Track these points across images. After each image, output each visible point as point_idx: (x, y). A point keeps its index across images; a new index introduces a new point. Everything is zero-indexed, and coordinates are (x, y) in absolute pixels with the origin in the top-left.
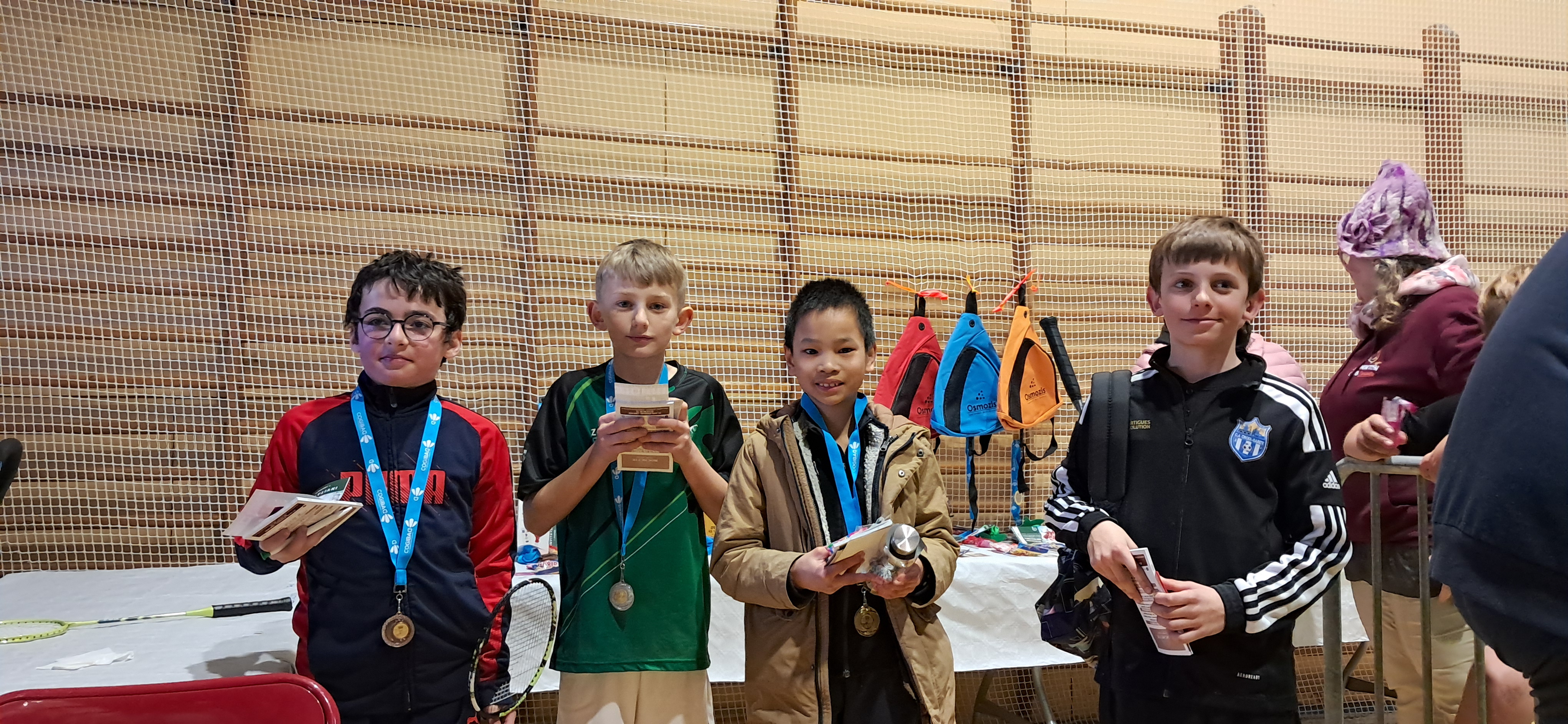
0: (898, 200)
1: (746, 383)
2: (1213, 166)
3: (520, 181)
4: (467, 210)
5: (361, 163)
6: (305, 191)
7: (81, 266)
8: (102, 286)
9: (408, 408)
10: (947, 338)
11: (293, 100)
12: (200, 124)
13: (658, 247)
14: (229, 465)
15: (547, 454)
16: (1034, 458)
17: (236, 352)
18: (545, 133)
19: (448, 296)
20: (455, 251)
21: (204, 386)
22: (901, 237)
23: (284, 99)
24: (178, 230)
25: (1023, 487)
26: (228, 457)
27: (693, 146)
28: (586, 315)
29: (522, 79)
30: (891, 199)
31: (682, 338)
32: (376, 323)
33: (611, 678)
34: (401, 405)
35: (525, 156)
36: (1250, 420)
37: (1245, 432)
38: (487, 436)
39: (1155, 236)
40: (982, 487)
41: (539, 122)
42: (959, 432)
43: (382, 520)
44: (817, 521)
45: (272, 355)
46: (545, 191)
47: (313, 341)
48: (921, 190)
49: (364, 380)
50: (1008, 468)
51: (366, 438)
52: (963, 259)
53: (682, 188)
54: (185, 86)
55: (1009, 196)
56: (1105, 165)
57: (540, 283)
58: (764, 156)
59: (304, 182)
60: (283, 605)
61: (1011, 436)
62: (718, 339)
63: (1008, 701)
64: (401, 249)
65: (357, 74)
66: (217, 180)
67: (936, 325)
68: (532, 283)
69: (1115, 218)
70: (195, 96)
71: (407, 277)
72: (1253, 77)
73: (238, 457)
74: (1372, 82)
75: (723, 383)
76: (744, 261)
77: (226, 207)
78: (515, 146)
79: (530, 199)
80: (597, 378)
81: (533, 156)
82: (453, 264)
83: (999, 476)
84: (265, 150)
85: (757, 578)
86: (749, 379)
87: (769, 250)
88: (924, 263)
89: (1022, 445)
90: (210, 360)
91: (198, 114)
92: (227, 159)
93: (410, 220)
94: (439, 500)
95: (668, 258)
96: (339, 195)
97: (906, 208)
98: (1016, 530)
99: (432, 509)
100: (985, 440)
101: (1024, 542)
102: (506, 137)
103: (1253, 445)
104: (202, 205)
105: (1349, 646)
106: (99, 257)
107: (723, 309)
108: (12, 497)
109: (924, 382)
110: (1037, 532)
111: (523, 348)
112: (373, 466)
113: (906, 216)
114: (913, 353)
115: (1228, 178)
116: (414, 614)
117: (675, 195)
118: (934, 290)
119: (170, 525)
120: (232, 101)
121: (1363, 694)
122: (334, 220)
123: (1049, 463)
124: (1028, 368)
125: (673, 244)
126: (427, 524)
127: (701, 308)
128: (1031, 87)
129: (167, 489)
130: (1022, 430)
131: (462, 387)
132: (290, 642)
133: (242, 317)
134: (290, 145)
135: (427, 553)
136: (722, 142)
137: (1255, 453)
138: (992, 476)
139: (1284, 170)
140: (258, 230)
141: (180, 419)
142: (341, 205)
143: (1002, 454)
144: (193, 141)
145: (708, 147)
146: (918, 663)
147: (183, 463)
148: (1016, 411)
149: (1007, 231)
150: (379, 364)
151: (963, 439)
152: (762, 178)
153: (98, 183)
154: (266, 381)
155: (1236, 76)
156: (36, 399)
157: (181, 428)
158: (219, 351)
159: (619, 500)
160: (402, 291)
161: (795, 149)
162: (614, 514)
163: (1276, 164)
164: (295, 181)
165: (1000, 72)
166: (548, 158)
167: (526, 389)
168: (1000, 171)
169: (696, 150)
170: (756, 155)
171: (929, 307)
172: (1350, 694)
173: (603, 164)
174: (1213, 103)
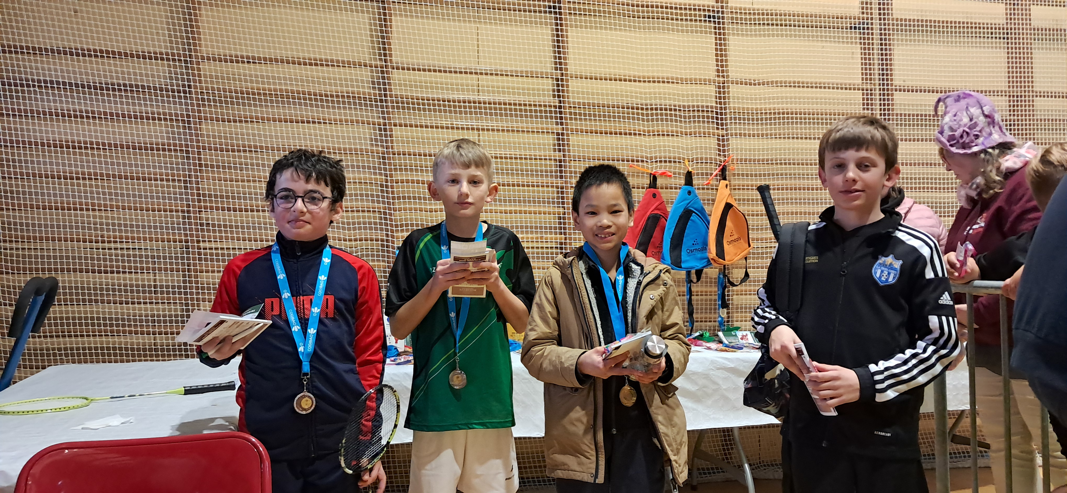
0: (637, 109)
1: (534, 235)
2: (856, 82)
3: (381, 101)
4: (346, 121)
5: (275, 90)
6: (239, 110)
7: (94, 162)
8: (108, 175)
9: (308, 255)
10: (672, 203)
11: (230, 49)
12: (169, 66)
13: (474, 143)
14: (192, 293)
15: (403, 285)
16: (733, 285)
17: (195, 218)
18: (398, 68)
19: (332, 179)
20: (339, 149)
21: (175, 241)
22: (640, 134)
23: (224, 48)
24: (157, 137)
25: (725, 305)
26: (191, 288)
27: (497, 75)
28: (427, 191)
29: (382, 31)
30: (633, 108)
31: (491, 205)
32: (286, 198)
33: (447, 435)
34: (304, 253)
35: (384, 84)
36: (887, 256)
37: (884, 265)
38: (362, 271)
39: (821, 131)
40: (697, 304)
41: (394, 61)
42: (681, 267)
43: (293, 330)
44: (595, 329)
45: (219, 220)
46: (398, 108)
47: (246, 210)
48: (653, 102)
49: (280, 237)
50: (715, 292)
51: (281, 276)
52: (683, 148)
53: (490, 103)
54: (159, 40)
55: (714, 105)
56: (781, 82)
57: (396, 170)
58: (545, 81)
59: (238, 104)
60: (230, 387)
61: (717, 270)
62: (515, 206)
63: (716, 451)
64: (303, 148)
65: (272, 30)
66: (181, 104)
67: (665, 194)
68: (391, 170)
69: (788, 118)
70: (166, 47)
71: (305, 167)
72: (884, 19)
73: (197, 288)
74: (969, 21)
75: (519, 236)
76: (533, 153)
77: (187, 121)
78: (378, 78)
79: (388, 113)
80: (435, 233)
81: (390, 84)
82: (338, 158)
83: (709, 297)
84: (212, 82)
85: (555, 366)
86: (536, 233)
87: (549, 145)
88: (655, 152)
89: (725, 276)
90: (178, 224)
91: (168, 60)
92: (187, 89)
93: (309, 128)
94: (331, 315)
95: (482, 150)
96: (262, 112)
97: (643, 114)
98: (721, 334)
99: (326, 321)
100: (699, 273)
101: (727, 342)
102: (372, 71)
103: (889, 274)
104: (171, 120)
105: (953, 413)
106: (105, 156)
107: (518, 185)
108: (52, 315)
109: (656, 233)
110: (736, 335)
111: (385, 213)
112: (286, 295)
113: (643, 120)
114: (648, 213)
115: (867, 90)
116: (315, 392)
117: (485, 108)
118: (663, 170)
119: (154, 333)
120: (190, 50)
121: (963, 446)
122: (259, 129)
123: (744, 288)
124: (729, 223)
125: (484, 142)
126: (324, 332)
127: (504, 185)
128: (728, 29)
129: (152, 310)
130: (724, 266)
131: (345, 240)
132: (235, 410)
133: (199, 195)
134: (229, 79)
135: (323, 351)
136: (516, 72)
137: (890, 279)
138: (704, 297)
139: (907, 83)
140: (208, 136)
141: (159, 263)
142: (263, 119)
143: (711, 282)
144: (165, 78)
145: (507, 75)
146: (663, 424)
147: (162, 293)
148: (721, 253)
149: (713, 128)
150: (288, 226)
151: (684, 272)
152: (544, 95)
153: (104, 107)
154: (215, 237)
155: (872, 19)
156: (67, 250)
157: (160, 269)
158: (184, 217)
159: (453, 315)
160: (302, 176)
161: (567, 75)
162: (450, 325)
163: (900, 80)
164: (232, 103)
165: (707, 19)
166: (400, 85)
167: (387, 241)
168: (707, 87)
169: (499, 78)
170: (540, 80)
171: (660, 182)
172: (954, 446)
173: (437, 88)
174: (856, 38)
